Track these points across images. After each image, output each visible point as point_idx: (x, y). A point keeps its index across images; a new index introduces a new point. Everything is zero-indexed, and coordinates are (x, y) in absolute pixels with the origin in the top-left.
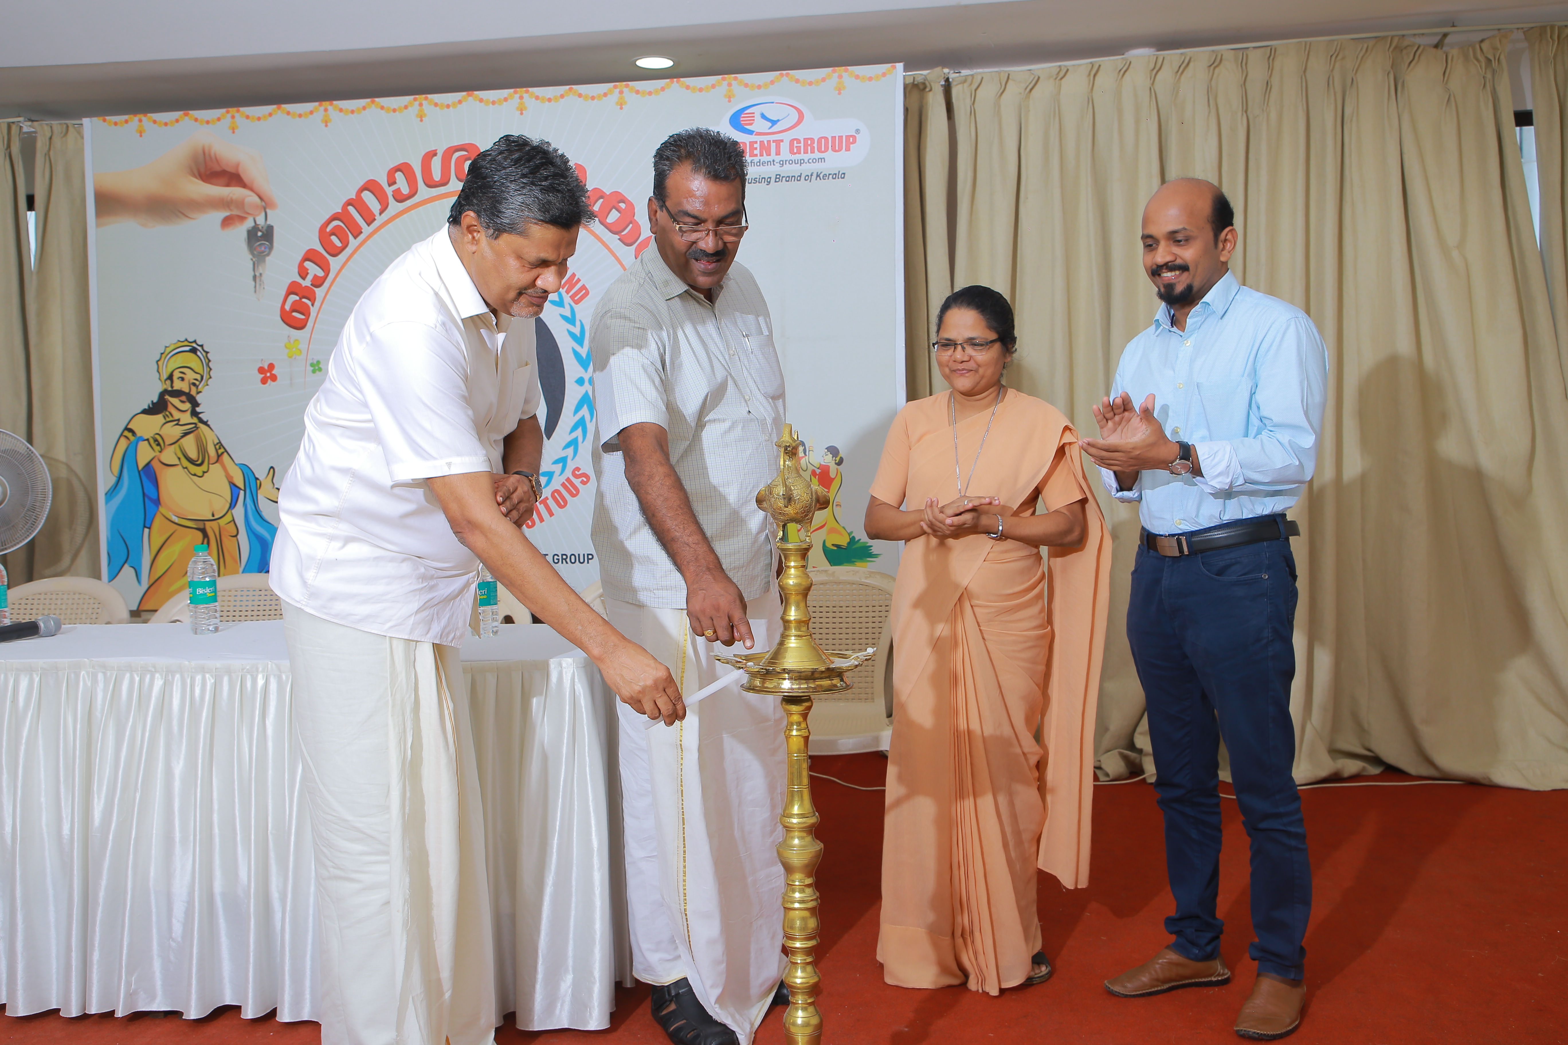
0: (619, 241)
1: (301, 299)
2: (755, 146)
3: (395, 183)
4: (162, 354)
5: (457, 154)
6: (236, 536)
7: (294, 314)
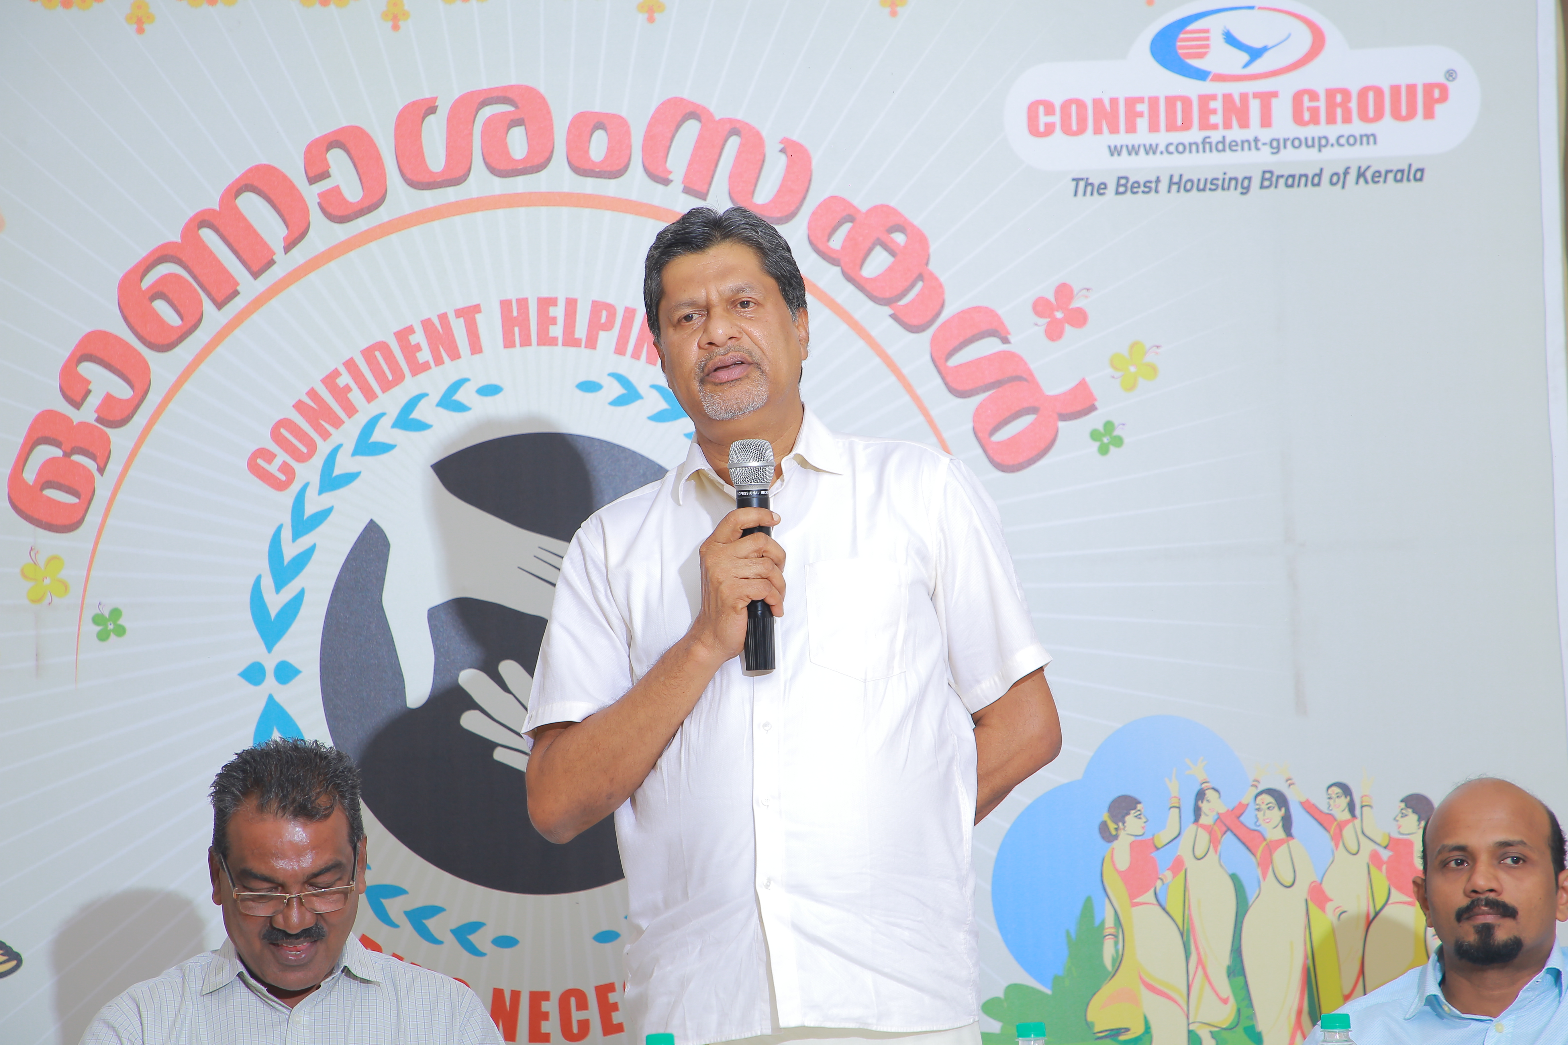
0: (891, 321)
1: (67, 455)
2: (1213, 105)
3: (325, 175)
5: (487, 112)
7: (52, 493)
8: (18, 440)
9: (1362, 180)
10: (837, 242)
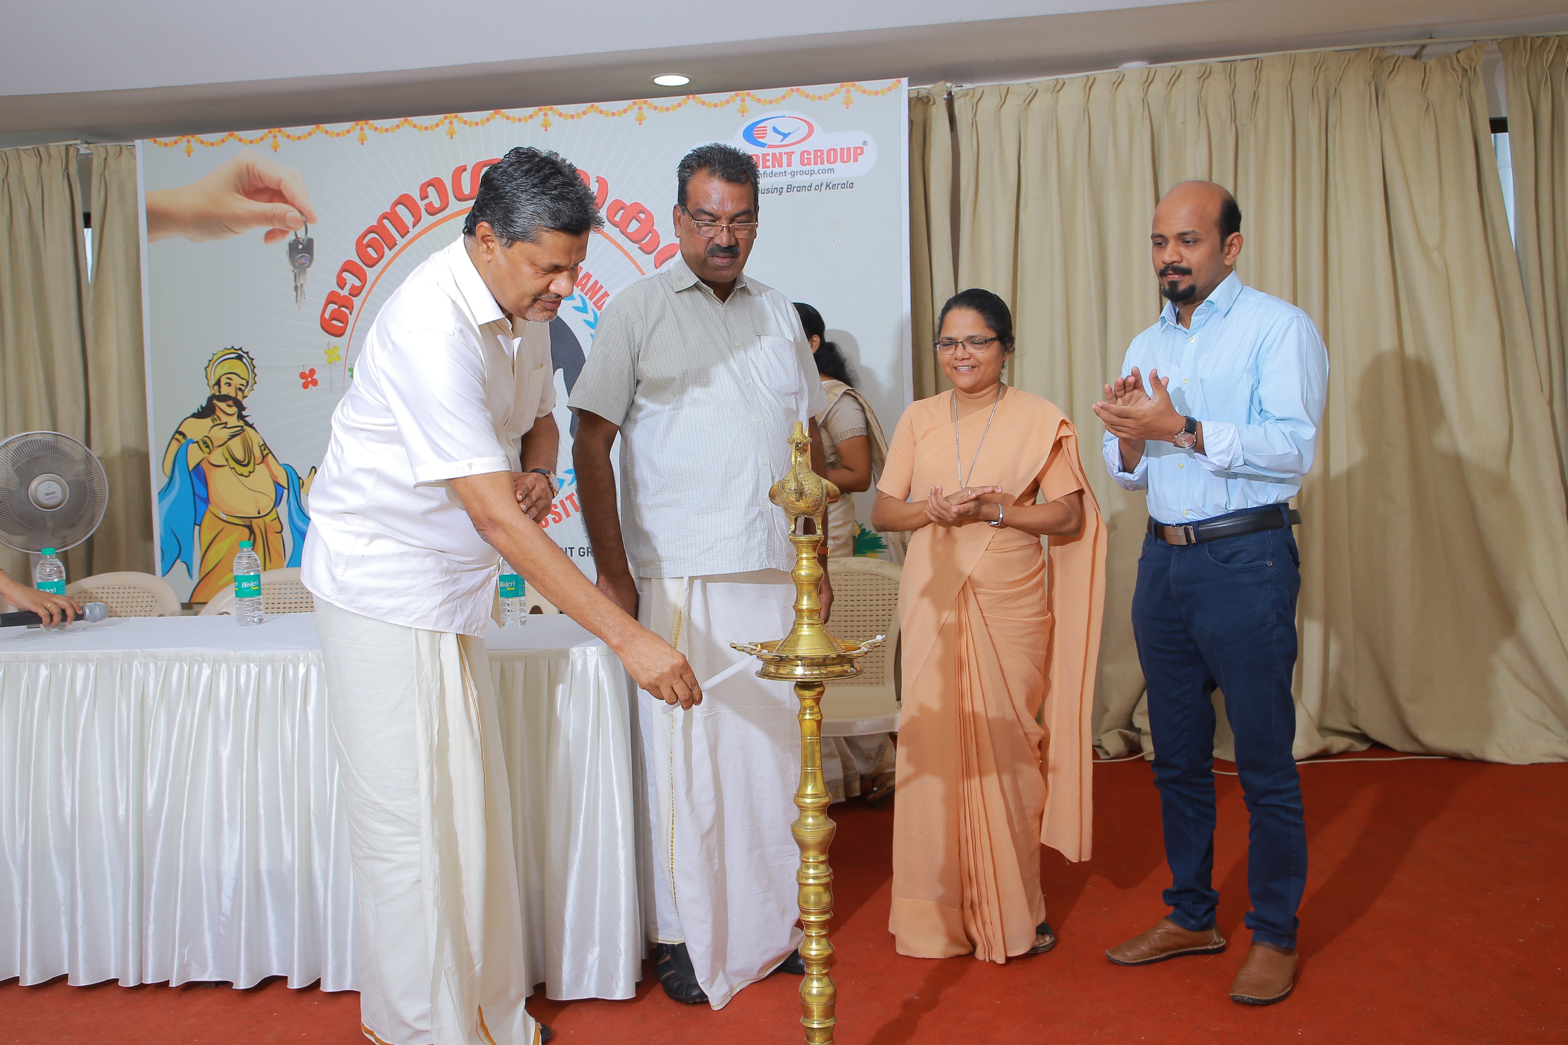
0: (639, 249)
1: (339, 308)
2: (768, 158)
3: (427, 197)
4: (210, 361)
6: (280, 532)
7: (334, 322)
8: (323, 302)
9: (828, 188)
10: (617, 218)
